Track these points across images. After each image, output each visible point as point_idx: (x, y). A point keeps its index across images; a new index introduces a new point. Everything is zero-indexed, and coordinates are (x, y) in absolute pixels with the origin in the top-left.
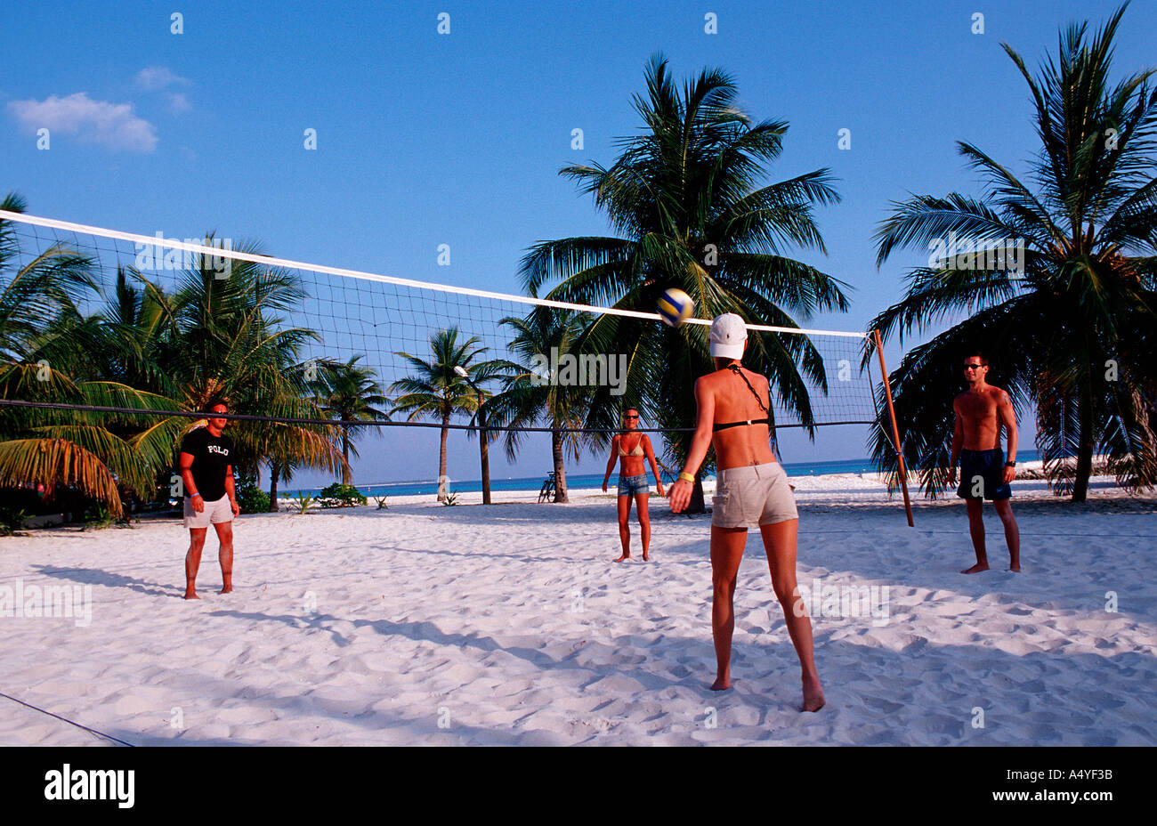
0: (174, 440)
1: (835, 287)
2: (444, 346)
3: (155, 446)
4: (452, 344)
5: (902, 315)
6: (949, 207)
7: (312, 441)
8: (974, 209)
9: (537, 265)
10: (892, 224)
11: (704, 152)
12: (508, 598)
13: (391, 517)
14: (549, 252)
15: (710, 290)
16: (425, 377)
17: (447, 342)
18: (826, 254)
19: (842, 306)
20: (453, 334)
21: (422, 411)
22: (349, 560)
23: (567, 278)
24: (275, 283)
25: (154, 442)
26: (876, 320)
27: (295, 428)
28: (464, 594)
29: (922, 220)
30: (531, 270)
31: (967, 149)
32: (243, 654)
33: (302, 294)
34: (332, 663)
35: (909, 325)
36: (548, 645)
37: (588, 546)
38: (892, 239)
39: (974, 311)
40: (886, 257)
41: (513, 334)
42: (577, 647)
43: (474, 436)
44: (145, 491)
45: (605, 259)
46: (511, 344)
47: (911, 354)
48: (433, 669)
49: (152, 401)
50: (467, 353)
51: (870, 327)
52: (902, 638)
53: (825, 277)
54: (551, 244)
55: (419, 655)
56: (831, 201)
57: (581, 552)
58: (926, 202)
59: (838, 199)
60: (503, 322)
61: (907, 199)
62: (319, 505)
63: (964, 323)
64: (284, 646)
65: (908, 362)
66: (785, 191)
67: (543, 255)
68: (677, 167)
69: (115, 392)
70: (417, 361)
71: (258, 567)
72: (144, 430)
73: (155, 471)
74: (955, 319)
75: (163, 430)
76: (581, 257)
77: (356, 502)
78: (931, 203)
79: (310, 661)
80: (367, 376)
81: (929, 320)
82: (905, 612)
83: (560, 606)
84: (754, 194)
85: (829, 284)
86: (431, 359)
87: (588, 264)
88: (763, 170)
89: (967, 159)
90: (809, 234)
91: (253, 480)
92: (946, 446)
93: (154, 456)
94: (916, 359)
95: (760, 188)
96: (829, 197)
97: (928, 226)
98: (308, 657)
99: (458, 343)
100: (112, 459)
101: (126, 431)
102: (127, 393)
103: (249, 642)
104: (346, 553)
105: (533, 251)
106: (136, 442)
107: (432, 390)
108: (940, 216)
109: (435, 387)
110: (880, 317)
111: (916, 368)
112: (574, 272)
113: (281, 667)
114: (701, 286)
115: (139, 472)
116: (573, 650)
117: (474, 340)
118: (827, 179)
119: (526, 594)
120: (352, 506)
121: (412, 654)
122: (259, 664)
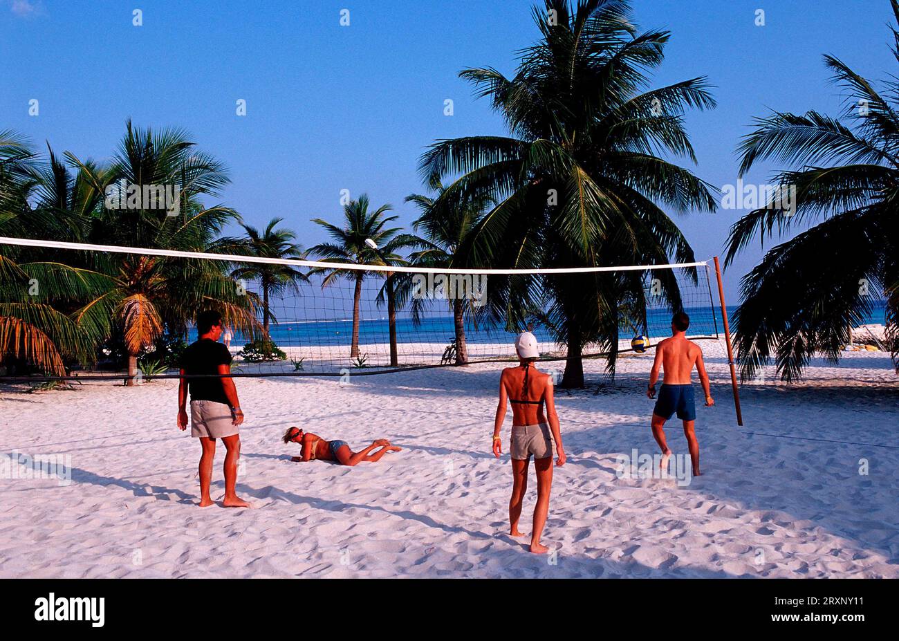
0: (111, 313)
1: (706, 190)
2: (355, 213)
3: (95, 320)
4: (364, 212)
5: (763, 218)
6: (807, 123)
7: (235, 313)
8: (830, 125)
9: (437, 161)
10: (755, 138)
11: (590, 60)
12: (389, 494)
13: (306, 382)
14: (448, 149)
15: (589, 193)
16: (337, 243)
17: (359, 210)
18: (696, 163)
19: (711, 207)
20: (363, 202)
21: (337, 275)
22: (266, 440)
23: (464, 175)
24: (199, 167)
25: (94, 315)
26: (738, 223)
27: (219, 302)
28: (356, 488)
29: (782, 135)
30: (432, 164)
31: (833, 63)
32: (184, 554)
33: (224, 180)
34: (248, 564)
35: (770, 228)
36: (407, 550)
37: (470, 429)
38: (754, 151)
39: (829, 216)
40: (748, 168)
41: (419, 212)
42: (428, 552)
43: (382, 305)
44: (87, 361)
45: (500, 157)
46: (416, 222)
47: (772, 252)
48: (320, 571)
49: (90, 277)
50: (379, 220)
51: (733, 230)
52: (662, 555)
53: (695, 180)
54: (449, 142)
55: (312, 557)
56: (707, 107)
57: (462, 437)
58: (786, 118)
59: (714, 104)
60: (409, 199)
61: (768, 115)
62: (242, 359)
63: (821, 225)
64: (213, 546)
65: (770, 258)
66: (666, 98)
67: (443, 151)
68: (567, 74)
69: (58, 271)
70: (332, 228)
71: (190, 445)
72: (85, 305)
73: (95, 342)
74: (812, 222)
75: (101, 306)
76: (477, 153)
77: (276, 357)
78: (792, 119)
79: (232, 563)
80: (285, 238)
81: (789, 223)
82: (680, 528)
83: (427, 505)
84: (634, 100)
85: (700, 185)
86: (344, 225)
87: (482, 163)
88: (646, 78)
89: (832, 72)
90: (681, 142)
91: (181, 336)
92: (801, 335)
93: (95, 330)
94: (776, 257)
95: (640, 94)
96: (705, 102)
97: (788, 140)
98: (230, 560)
99: (370, 211)
100: (57, 333)
101: (68, 306)
102: (68, 271)
103: (188, 543)
104: (263, 430)
105: (433, 148)
106: (77, 317)
107: (347, 255)
108: (799, 132)
109: (348, 252)
110: (742, 220)
111: (777, 263)
112: (471, 169)
113: (212, 568)
114: (581, 189)
115: (81, 344)
116: (424, 555)
117: (386, 208)
118: (704, 86)
119: (405, 488)
120: (273, 360)
121: (307, 556)
122: (197, 566)
